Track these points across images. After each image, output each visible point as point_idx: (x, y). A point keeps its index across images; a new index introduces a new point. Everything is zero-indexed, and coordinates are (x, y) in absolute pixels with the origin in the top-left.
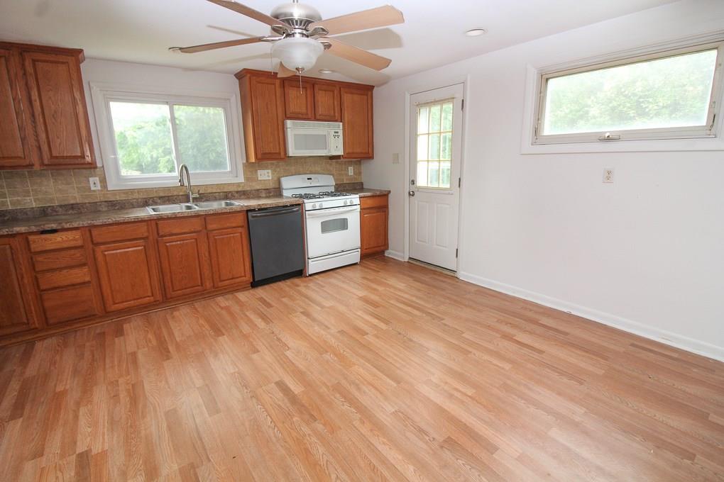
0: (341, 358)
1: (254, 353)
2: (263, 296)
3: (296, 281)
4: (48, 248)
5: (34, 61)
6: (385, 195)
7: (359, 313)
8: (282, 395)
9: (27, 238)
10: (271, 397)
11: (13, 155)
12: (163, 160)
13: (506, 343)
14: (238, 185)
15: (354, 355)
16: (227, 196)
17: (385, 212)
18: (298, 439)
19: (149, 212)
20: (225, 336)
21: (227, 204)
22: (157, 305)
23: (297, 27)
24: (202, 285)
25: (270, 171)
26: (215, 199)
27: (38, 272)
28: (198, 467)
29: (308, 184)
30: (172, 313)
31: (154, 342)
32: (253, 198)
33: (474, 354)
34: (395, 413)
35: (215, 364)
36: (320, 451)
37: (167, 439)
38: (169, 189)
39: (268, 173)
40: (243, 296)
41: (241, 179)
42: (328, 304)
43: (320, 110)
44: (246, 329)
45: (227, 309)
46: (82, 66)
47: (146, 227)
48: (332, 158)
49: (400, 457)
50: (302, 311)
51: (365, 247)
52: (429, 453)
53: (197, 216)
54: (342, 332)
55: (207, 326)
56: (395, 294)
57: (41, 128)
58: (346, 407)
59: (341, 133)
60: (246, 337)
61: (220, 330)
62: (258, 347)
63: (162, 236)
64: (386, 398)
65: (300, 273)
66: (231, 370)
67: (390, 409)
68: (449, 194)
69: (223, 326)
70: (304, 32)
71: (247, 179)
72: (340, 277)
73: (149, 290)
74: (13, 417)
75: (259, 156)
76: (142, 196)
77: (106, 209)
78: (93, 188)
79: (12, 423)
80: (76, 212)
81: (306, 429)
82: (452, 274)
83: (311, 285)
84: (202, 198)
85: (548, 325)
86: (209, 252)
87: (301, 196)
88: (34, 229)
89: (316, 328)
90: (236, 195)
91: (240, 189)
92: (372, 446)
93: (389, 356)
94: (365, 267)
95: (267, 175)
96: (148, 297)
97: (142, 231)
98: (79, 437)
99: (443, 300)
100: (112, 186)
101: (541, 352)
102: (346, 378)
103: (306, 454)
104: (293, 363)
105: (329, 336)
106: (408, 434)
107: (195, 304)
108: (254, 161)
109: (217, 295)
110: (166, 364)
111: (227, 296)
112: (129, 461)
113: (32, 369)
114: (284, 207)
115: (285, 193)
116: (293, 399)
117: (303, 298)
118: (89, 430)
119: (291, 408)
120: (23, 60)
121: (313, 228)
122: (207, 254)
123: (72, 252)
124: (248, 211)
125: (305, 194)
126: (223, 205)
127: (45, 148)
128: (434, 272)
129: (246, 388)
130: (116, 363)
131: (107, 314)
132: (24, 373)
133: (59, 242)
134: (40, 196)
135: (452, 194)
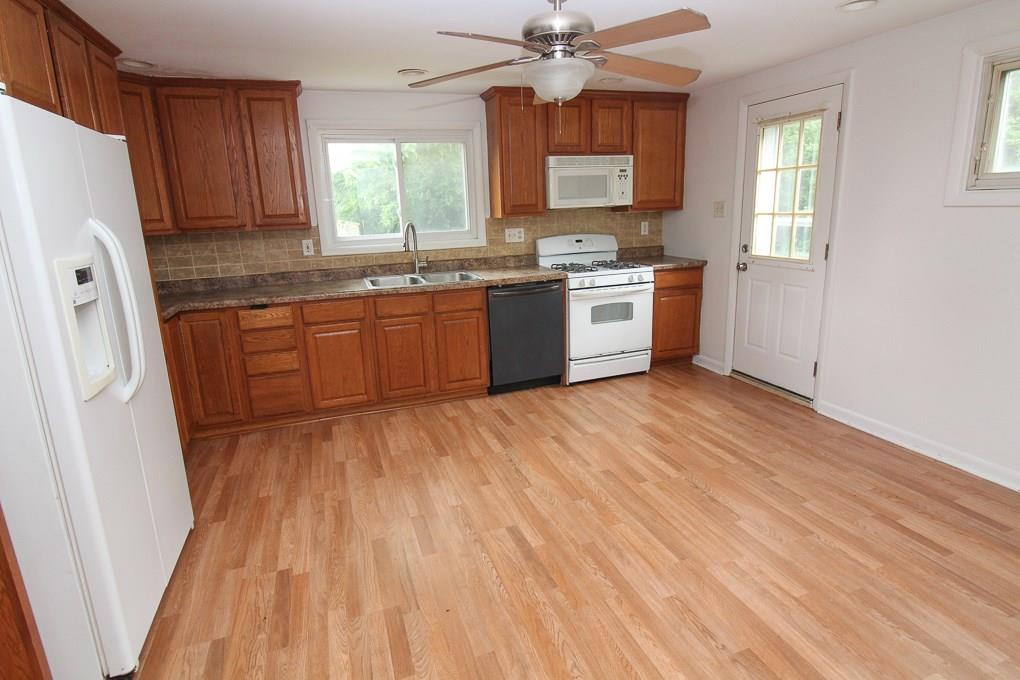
0: (601, 508)
1: (484, 484)
2: (503, 408)
3: (551, 391)
4: (257, 327)
5: (249, 100)
6: (697, 269)
7: (639, 448)
8: (514, 545)
9: (237, 313)
10: (500, 546)
11: (225, 214)
12: (386, 209)
13: (880, 527)
14: (479, 249)
15: (621, 508)
16: (463, 264)
17: (696, 294)
18: (528, 605)
19: (366, 286)
20: (449, 457)
21: (462, 278)
22: (371, 406)
23: (557, 43)
24: (425, 386)
25: (522, 230)
26: (448, 270)
27: (245, 354)
28: (406, 613)
29: (576, 248)
30: (387, 419)
31: (365, 453)
32: (498, 268)
33: (819, 538)
34: (670, 600)
35: (434, 491)
36: (555, 627)
37: (373, 574)
38: (390, 255)
39: (520, 232)
40: (475, 405)
41: (482, 242)
42: (592, 429)
43: (600, 138)
44: (476, 450)
45: (454, 420)
46: (300, 100)
47: (362, 306)
48: (615, 209)
49: (668, 660)
50: (553, 434)
51: (659, 349)
52: (712, 664)
53: (423, 293)
54: (607, 473)
55: (428, 441)
56: (700, 426)
57: (254, 181)
58: (599, 577)
59: (630, 172)
60: (475, 461)
61: (443, 448)
62: (490, 478)
63: (380, 318)
64: (660, 576)
65: (556, 380)
66: (453, 501)
67: (664, 593)
68: (807, 270)
69: (448, 444)
70: (568, 48)
71: (490, 241)
72: (616, 392)
73: (363, 386)
74: (216, 519)
75: (508, 210)
76: (360, 263)
77: (319, 280)
78: (306, 254)
79: (215, 524)
80: (286, 282)
81: (540, 595)
82: (804, 403)
83: (572, 398)
84: (431, 268)
85: (973, 509)
86: (436, 345)
87: (565, 268)
88: (244, 302)
89: (570, 462)
90: (475, 264)
91: (480, 256)
92: (627, 635)
93: (672, 516)
94: (657, 379)
95: (517, 235)
96: (362, 394)
97: (358, 310)
98: (281, 554)
99: (780, 443)
100: (328, 250)
101: (945, 551)
102: (604, 539)
103: (538, 627)
104: (533, 506)
105: (587, 476)
106: (684, 631)
107: (416, 409)
108: (500, 216)
109: (444, 401)
110: (377, 481)
111: (455, 403)
112: (331, 589)
113: (235, 468)
114: (538, 283)
115: (544, 262)
116: (529, 553)
117: (558, 417)
118: (291, 546)
119: (523, 563)
120: (239, 99)
121: (578, 315)
122: (433, 345)
123: (283, 331)
124: (488, 288)
125: (572, 264)
126: (457, 279)
127: (257, 204)
128: (774, 398)
129: (470, 528)
130: (322, 473)
131: (316, 411)
132: (228, 470)
133: (268, 320)
134: (250, 263)
135: (813, 271)
